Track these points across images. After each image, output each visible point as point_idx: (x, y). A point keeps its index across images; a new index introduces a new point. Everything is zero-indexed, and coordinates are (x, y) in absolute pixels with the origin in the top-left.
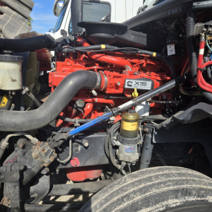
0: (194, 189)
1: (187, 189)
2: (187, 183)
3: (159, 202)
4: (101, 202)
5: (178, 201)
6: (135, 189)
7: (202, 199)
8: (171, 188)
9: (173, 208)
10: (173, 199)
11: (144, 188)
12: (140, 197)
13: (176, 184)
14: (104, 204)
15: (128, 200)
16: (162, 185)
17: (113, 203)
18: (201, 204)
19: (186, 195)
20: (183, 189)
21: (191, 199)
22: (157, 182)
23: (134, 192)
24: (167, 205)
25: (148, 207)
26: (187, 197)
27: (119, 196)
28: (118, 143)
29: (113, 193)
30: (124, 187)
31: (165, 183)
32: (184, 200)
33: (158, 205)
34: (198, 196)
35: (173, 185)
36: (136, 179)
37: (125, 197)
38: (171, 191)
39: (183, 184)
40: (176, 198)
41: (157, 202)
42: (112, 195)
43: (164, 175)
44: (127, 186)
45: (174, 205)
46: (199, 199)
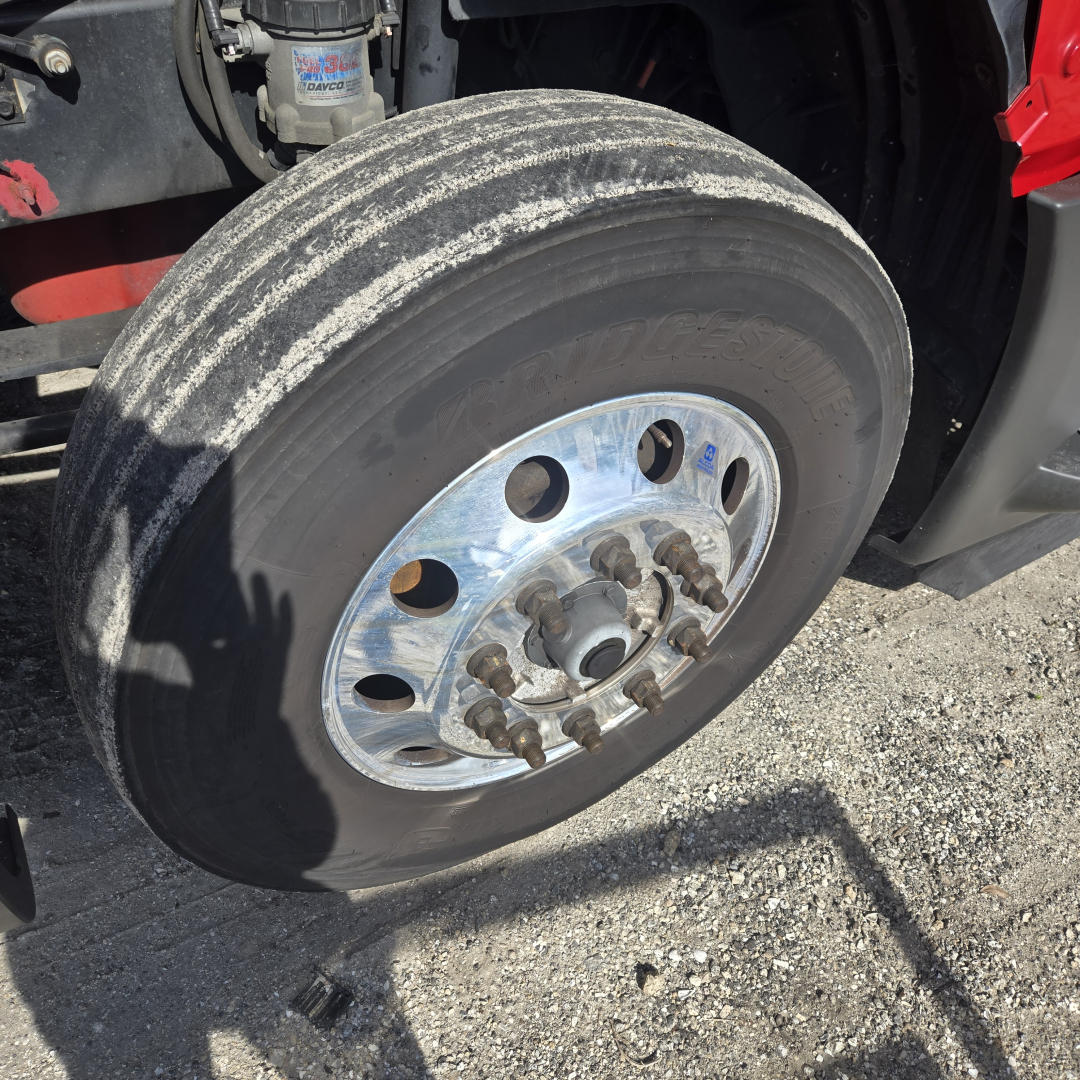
0: (636, 151)
1: (602, 155)
2: (604, 135)
3: (475, 221)
4: (192, 294)
5: (558, 203)
6: (357, 195)
7: (668, 185)
8: (530, 160)
9: (540, 235)
10: (535, 199)
11: (399, 181)
12: (380, 225)
13: (556, 142)
14: (209, 295)
15: (324, 245)
16: (487, 156)
17: (255, 278)
18: (660, 206)
19: (597, 177)
20: (585, 157)
21: (620, 189)
22: (461, 147)
23: (354, 210)
24: (508, 229)
25: (423, 250)
26: (599, 186)
27: (280, 246)
28: (254, 37)
29: (246, 241)
30: (298, 203)
31: (499, 146)
32: (588, 199)
33: (467, 237)
34: (650, 177)
35: (541, 148)
36: (360, 158)
37: (309, 237)
38: (529, 170)
39: (588, 139)
40: (552, 192)
41: (462, 225)
42: (243, 253)
43: (496, 117)
44: (316, 193)
45: (543, 224)
46: (651, 187)
